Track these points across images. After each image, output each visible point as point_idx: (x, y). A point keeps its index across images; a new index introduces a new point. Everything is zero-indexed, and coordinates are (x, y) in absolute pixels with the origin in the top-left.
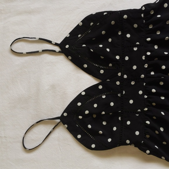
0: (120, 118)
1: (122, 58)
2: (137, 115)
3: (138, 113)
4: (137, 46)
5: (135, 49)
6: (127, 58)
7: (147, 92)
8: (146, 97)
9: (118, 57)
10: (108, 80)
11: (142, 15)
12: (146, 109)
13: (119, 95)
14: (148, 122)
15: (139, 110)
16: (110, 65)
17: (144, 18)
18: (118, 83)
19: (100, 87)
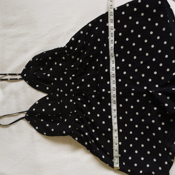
0: (61, 118)
1: (58, 79)
2: (70, 115)
3: (71, 114)
4: (66, 71)
5: (65, 73)
6: (61, 79)
7: (75, 100)
8: (75, 103)
9: (56, 79)
10: (52, 94)
11: (66, 51)
12: (75, 111)
13: (59, 103)
14: (77, 120)
15: (71, 112)
16: (52, 84)
17: (68, 53)
18: (58, 95)
19: (48, 98)
